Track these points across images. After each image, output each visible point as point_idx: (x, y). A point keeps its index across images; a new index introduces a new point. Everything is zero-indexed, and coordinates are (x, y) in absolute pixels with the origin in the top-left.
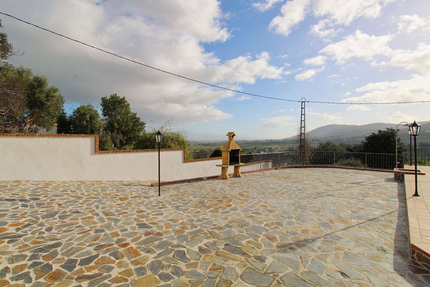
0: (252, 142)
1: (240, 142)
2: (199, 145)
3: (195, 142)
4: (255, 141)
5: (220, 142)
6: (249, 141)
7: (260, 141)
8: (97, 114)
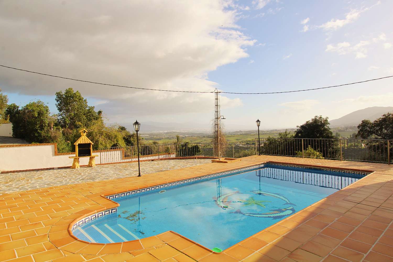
0: (268, 131)
1: (253, 133)
2: (204, 137)
3: (199, 134)
4: (272, 131)
5: (229, 133)
6: (264, 130)
7: (278, 131)
8: (47, 110)
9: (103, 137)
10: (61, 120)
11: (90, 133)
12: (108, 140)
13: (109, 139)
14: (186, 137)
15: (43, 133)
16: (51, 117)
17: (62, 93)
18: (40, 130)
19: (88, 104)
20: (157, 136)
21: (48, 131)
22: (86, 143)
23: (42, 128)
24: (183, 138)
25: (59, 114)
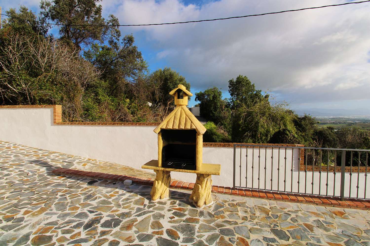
8: (220, 94)
9: (265, 118)
10: (232, 103)
11: (249, 113)
12: (271, 123)
13: (273, 120)
14: (355, 123)
15: (216, 114)
16: (223, 100)
17: (233, 80)
18: (214, 111)
19: (255, 88)
20: (321, 121)
21: (220, 112)
22: (182, 127)
23: (215, 109)
24: (353, 124)
25: (230, 98)
